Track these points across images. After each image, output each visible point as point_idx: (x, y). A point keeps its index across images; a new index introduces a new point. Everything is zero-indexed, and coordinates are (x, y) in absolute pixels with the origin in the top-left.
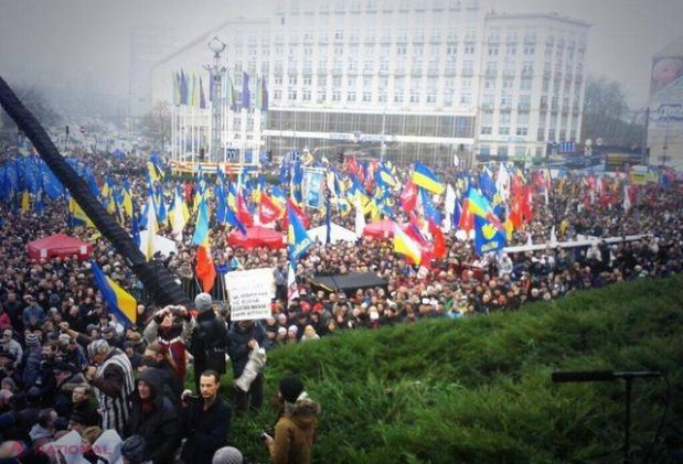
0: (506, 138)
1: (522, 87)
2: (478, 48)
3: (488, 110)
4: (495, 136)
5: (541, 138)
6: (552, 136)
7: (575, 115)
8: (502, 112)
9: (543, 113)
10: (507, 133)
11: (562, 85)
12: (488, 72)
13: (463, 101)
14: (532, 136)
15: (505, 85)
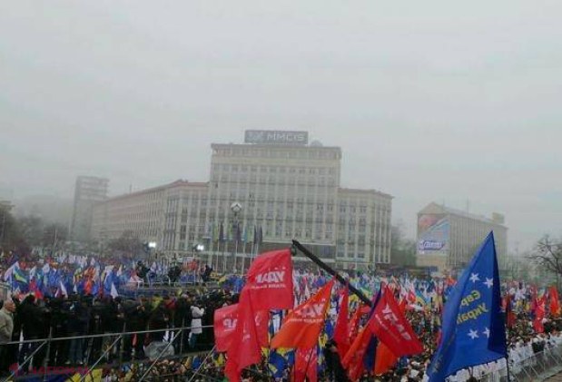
0: (352, 259)
1: (360, 230)
2: (335, 208)
3: (341, 242)
4: (346, 258)
5: (371, 260)
6: (377, 260)
7: (387, 247)
8: (349, 244)
9: (372, 246)
10: (353, 256)
11: (380, 230)
12: (341, 220)
13: (327, 237)
14: (367, 259)
15: (350, 229)
